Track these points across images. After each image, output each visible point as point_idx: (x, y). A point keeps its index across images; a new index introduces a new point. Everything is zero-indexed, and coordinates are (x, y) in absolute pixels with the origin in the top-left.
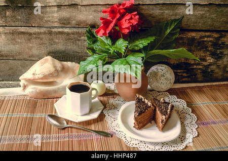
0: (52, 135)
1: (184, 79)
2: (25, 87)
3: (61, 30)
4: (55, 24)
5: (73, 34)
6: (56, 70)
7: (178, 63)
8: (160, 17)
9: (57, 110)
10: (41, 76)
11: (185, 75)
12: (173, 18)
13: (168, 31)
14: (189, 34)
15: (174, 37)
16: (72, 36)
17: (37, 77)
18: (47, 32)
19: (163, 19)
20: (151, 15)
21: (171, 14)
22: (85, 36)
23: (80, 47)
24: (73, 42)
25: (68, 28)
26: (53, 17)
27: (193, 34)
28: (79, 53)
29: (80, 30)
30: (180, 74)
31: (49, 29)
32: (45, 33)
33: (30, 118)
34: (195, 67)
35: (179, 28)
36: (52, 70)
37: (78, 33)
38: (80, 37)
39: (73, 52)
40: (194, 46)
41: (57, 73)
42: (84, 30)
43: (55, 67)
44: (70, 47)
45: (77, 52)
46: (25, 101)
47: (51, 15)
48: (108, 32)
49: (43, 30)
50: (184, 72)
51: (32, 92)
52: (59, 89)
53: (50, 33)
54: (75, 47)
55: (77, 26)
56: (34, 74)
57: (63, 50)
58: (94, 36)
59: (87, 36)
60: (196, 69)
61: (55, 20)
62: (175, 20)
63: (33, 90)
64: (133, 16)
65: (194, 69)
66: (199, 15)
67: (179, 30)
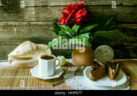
0: (27, 87)
1: (121, 57)
2: (11, 61)
3: (36, 23)
4: (33, 19)
5: (44, 25)
6: (33, 49)
7: (116, 44)
8: (101, 14)
9: (32, 73)
10: (22, 53)
11: (121, 53)
12: (110, 14)
13: (108, 23)
14: (122, 25)
15: (112, 27)
16: (44, 27)
17: (19, 54)
18: (27, 24)
19: (104, 15)
20: (95, 12)
21: (109, 12)
22: (52, 27)
23: (49, 34)
24: (44, 31)
25: (41, 22)
26: (31, 14)
27: (125, 25)
28: (48, 38)
29: (49, 23)
30: (118, 53)
31: (29, 22)
32: (26, 25)
33: (13, 78)
34: (128, 47)
35: (115, 21)
36: (30, 49)
37: (48, 25)
38: (49, 28)
39: (45, 38)
40: (126, 33)
41: (33, 51)
42: (52, 23)
43: (32, 47)
44: (42, 35)
45: (46, 38)
46: (10, 69)
47: (30, 13)
48: (66, 20)
49: (25, 23)
50: (120, 51)
51: (16, 64)
52: (34, 61)
53: (30, 25)
54: (46, 35)
55: (47, 20)
56: (17, 52)
57: (38, 37)
58: (58, 27)
59: (54, 27)
60: (129, 49)
61: (33, 16)
62: (112, 16)
63: (17, 63)
64: (83, 11)
65: (127, 49)
66: (128, 12)
67: (115, 22)
